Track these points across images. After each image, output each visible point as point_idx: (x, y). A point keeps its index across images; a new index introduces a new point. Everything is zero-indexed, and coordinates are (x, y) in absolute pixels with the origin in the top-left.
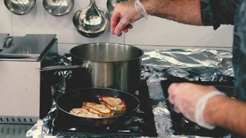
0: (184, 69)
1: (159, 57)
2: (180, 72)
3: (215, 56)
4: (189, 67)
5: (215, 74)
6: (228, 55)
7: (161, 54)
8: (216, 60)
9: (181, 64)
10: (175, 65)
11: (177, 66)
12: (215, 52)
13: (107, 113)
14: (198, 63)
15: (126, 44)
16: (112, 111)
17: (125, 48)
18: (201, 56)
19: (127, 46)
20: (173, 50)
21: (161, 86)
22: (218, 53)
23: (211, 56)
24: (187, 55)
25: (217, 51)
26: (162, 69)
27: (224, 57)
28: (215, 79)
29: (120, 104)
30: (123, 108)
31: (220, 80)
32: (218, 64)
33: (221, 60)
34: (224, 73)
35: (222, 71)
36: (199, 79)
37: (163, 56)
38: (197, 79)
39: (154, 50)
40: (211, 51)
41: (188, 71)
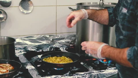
0: (35, 46)
1: (21, 41)
2: (32, 48)
3: (48, 38)
4: (37, 45)
5: (49, 47)
6: (54, 37)
7: (22, 40)
8: (49, 40)
9: (33, 44)
10: (30, 45)
11: (31, 45)
12: (48, 36)
13: (6, 72)
14: (41, 43)
15: (1, 36)
16: (7, 70)
17: (4, 38)
18: (42, 39)
19: (6, 37)
20: (27, 37)
21: (24, 56)
22: (50, 37)
23: (46, 39)
24: (35, 39)
25: (49, 35)
26: (23, 47)
27: (53, 38)
28: (49, 50)
29: (10, 67)
30: (12, 68)
31: (52, 50)
32: (51, 42)
33: (51, 40)
34: (53, 46)
35: (52, 45)
36: (42, 50)
37: (23, 41)
38: (41, 51)
39: (18, 38)
40: (46, 36)
41: (36, 47)
